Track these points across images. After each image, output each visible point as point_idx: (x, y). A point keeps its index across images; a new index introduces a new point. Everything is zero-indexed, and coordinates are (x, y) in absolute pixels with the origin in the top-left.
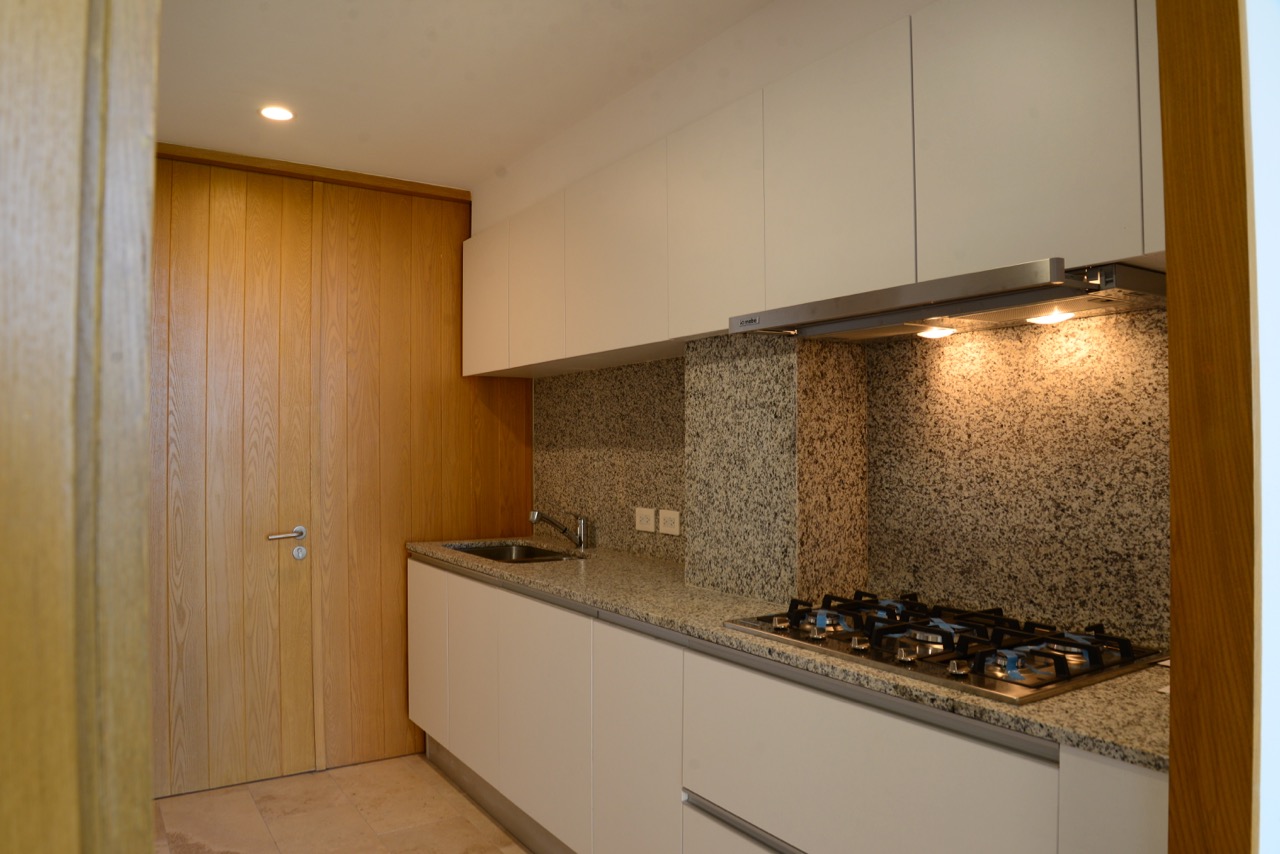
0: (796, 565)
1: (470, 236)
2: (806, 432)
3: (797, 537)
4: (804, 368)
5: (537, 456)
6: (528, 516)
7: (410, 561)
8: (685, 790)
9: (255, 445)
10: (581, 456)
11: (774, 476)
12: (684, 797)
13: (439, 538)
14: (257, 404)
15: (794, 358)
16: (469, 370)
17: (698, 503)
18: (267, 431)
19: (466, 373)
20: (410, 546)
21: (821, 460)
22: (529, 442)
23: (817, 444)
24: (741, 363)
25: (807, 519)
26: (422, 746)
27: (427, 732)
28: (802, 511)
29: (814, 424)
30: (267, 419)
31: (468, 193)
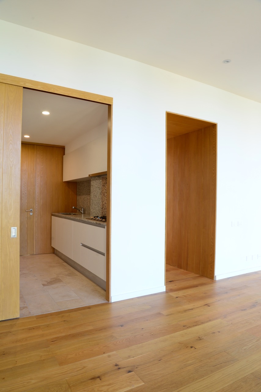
0: (101, 212)
1: (64, 155)
2: (103, 192)
3: (101, 207)
4: (103, 182)
5: (78, 197)
6: (72, 207)
7: (52, 216)
8: (81, 243)
9: (23, 194)
10: (83, 197)
11: (99, 199)
12: (81, 244)
13: (58, 212)
14: (24, 186)
15: (101, 180)
16: (64, 180)
17: (92, 203)
18: (26, 191)
19: (63, 181)
20: (52, 213)
21: (106, 196)
22: (76, 195)
23: (105, 194)
24: (96, 181)
25: (103, 205)
26: (54, 251)
27: (55, 248)
28: (102, 204)
29: (105, 191)
30: (26, 189)
31: (64, 146)
